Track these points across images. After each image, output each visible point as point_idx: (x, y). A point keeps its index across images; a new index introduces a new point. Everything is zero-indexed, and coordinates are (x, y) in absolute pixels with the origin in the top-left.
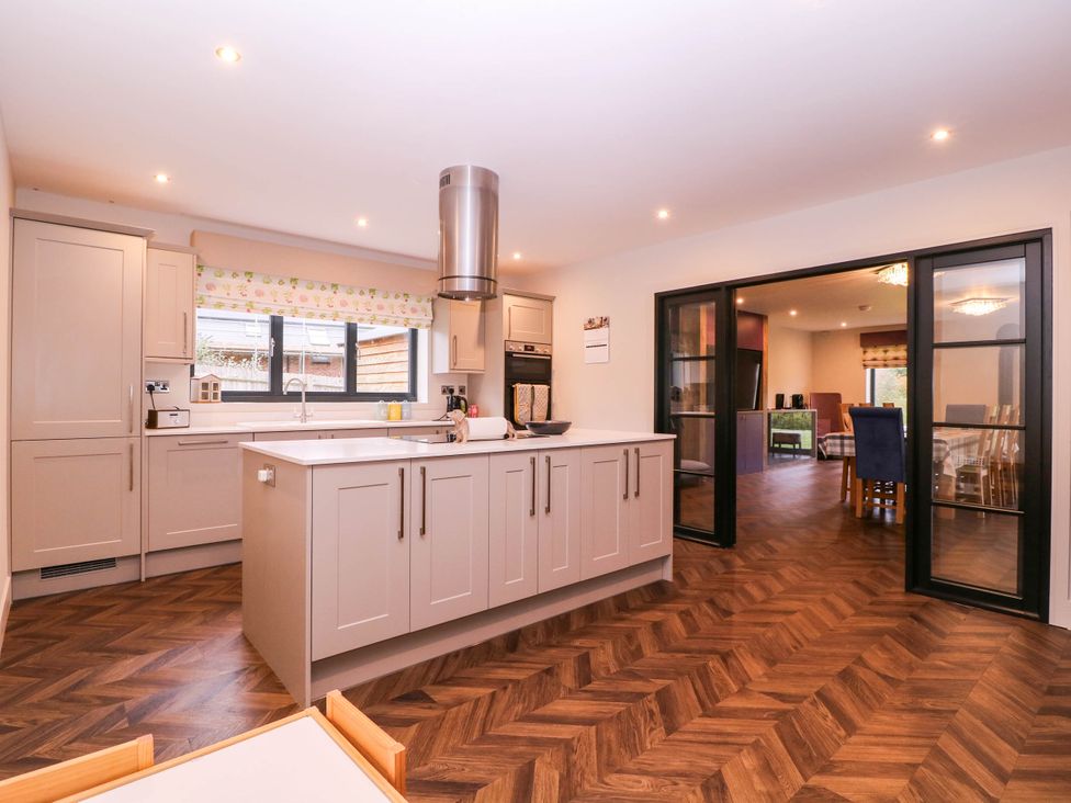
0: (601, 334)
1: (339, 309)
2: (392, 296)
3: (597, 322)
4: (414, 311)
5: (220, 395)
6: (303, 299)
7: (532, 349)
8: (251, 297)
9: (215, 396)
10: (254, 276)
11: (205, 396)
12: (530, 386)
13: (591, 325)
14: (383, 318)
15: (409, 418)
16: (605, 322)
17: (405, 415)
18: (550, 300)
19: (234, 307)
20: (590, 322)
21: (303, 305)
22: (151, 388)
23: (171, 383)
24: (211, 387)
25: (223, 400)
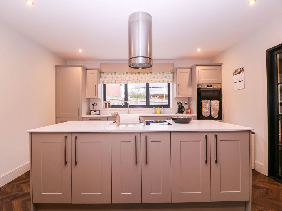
0: (240, 76)
1: (141, 79)
2: (158, 73)
3: (239, 71)
4: (166, 77)
5: (110, 106)
6: (130, 78)
7: (211, 86)
8: (115, 79)
9: (109, 107)
10: (116, 73)
11: (106, 107)
12: (209, 101)
13: (236, 73)
14: (155, 81)
15: (164, 113)
16: (242, 70)
17: (162, 112)
18: (220, 65)
19: (112, 82)
20: (236, 71)
21: (130, 79)
22: (93, 105)
23: (98, 104)
24: (107, 104)
25: (111, 108)
